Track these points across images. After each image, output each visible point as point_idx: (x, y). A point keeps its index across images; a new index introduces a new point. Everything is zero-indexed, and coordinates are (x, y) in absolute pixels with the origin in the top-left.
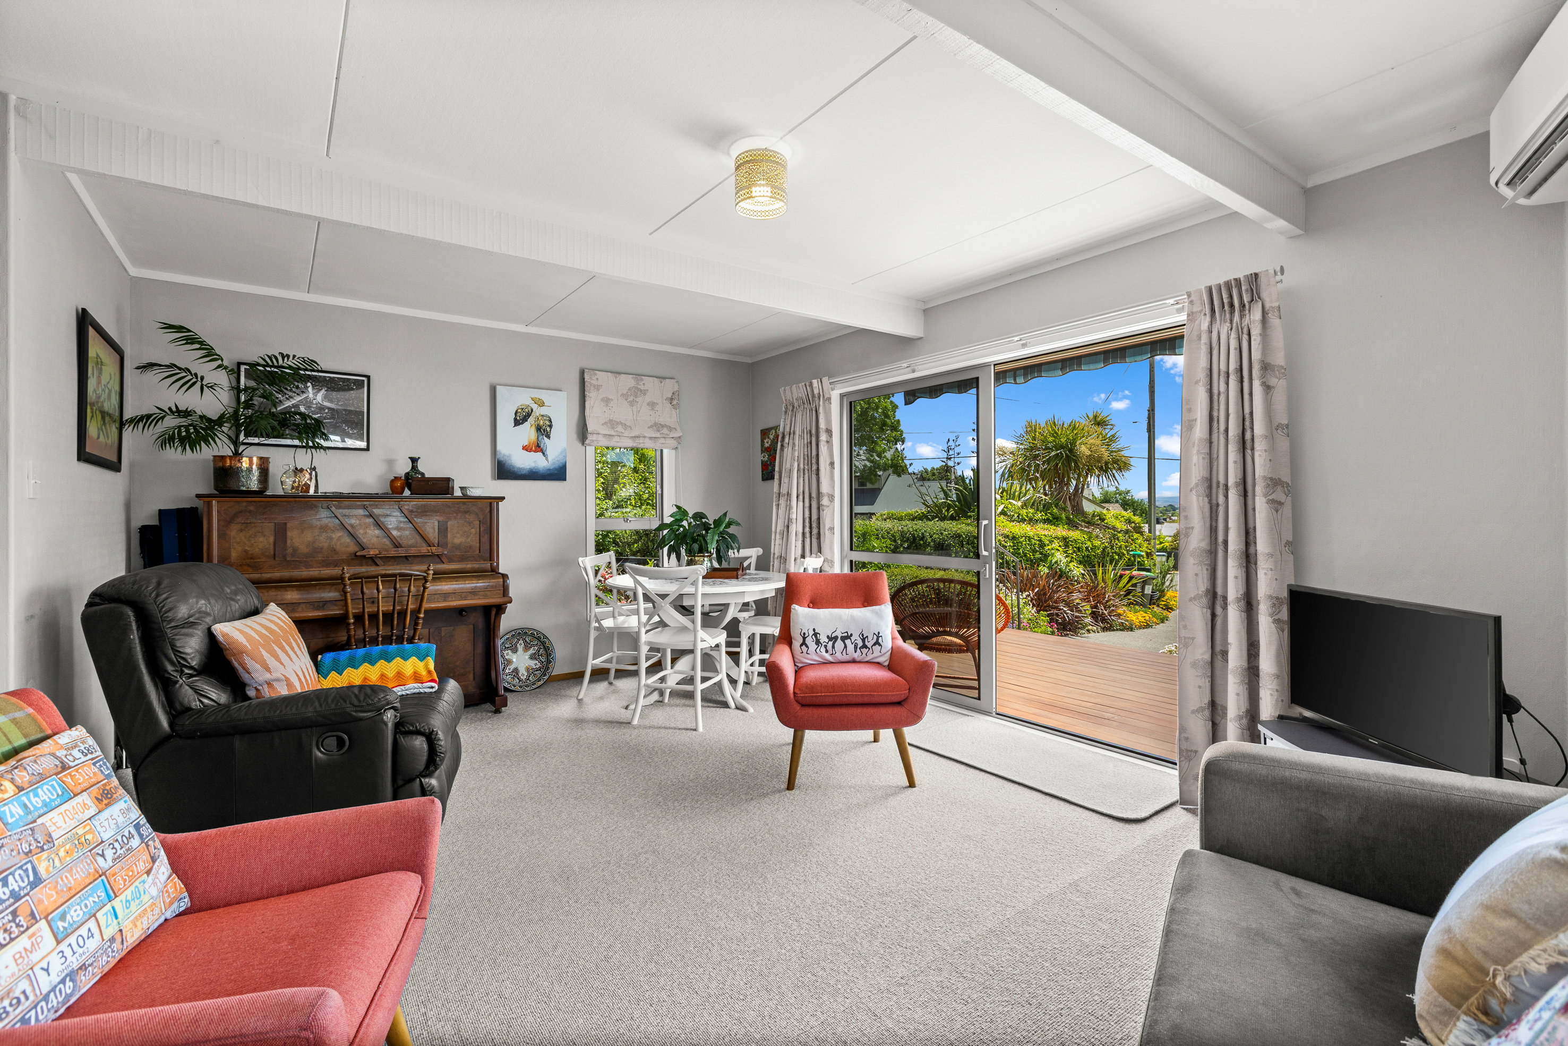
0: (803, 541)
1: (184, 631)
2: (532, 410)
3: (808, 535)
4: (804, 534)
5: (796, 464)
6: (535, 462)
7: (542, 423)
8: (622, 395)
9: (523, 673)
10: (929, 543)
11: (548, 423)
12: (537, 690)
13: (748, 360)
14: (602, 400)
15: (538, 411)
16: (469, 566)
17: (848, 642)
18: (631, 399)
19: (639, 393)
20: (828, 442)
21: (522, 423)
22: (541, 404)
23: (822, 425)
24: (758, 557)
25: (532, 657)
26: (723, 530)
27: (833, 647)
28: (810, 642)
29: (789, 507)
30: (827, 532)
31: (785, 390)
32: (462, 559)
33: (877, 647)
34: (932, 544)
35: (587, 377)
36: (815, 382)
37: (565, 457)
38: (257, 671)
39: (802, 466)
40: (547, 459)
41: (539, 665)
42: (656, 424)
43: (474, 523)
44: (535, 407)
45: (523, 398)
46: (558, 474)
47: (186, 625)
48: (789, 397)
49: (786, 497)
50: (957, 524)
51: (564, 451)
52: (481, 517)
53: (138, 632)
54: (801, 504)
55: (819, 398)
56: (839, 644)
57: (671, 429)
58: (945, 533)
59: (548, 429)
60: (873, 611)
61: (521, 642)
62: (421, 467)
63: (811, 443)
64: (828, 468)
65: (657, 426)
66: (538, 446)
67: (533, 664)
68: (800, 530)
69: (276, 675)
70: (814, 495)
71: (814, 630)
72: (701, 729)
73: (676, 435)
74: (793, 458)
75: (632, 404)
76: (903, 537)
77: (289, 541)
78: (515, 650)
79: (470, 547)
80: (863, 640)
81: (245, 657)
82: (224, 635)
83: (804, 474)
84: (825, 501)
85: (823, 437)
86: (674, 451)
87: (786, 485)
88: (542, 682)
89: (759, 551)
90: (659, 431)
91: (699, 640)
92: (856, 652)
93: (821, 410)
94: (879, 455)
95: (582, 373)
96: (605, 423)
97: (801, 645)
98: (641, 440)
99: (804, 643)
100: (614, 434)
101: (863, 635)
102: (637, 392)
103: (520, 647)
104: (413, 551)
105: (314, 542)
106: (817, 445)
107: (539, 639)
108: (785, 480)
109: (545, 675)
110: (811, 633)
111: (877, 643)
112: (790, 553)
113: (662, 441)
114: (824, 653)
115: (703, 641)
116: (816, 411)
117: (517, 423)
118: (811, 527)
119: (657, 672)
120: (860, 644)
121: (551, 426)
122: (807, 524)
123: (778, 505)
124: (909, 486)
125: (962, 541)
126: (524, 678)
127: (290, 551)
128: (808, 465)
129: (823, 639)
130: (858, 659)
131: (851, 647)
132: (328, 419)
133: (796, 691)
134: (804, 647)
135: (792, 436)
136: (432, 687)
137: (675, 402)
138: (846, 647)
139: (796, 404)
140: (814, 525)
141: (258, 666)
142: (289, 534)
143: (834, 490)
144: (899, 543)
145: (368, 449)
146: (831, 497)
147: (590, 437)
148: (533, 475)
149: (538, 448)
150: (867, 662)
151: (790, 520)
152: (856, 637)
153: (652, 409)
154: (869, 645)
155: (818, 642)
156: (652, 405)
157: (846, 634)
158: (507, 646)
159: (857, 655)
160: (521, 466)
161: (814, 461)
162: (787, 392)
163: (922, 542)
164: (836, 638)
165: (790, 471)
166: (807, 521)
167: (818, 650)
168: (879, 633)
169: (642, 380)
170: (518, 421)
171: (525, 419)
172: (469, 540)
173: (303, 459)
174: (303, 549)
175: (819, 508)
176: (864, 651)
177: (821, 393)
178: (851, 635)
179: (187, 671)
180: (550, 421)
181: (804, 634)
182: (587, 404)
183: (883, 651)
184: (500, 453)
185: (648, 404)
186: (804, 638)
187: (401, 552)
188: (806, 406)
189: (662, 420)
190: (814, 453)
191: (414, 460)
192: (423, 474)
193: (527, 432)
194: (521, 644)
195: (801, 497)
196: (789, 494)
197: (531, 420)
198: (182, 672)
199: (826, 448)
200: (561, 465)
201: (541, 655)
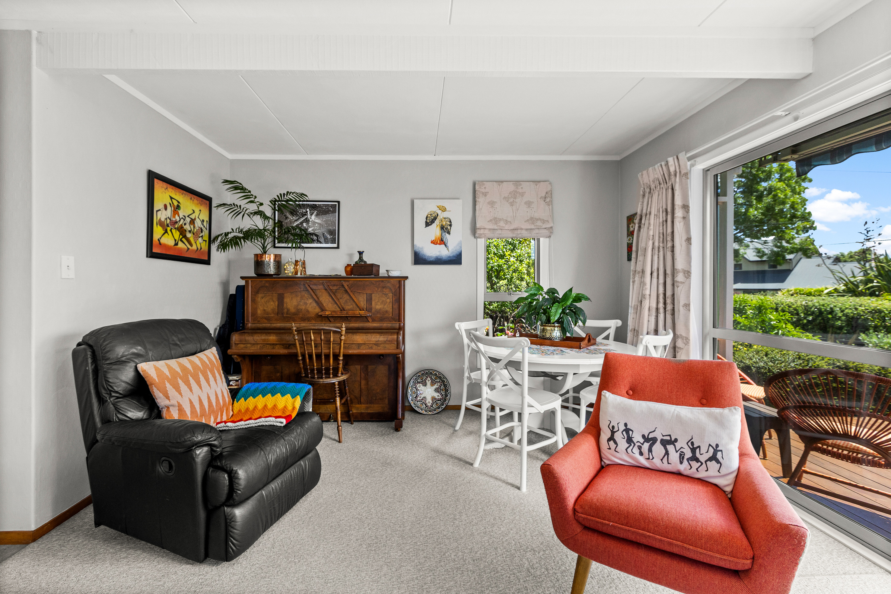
0: (657, 317)
1: (114, 367)
2: (438, 215)
3: (661, 310)
4: (657, 309)
5: (651, 243)
6: (440, 252)
7: (444, 223)
8: (505, 198)
9: (429, 401)
10: (840, 317)
11: (449, 223)
12: (436, 415)
13: (618, 158)
14: (489, 203)
15: (442, 215)
16: (385, 325)
17: (670, 448)
18: (511, 200)
19: (518, 195)
20: (684, 218)
21: (431, 225)
22: (444, 210)
23: (678, 202)
24: (617, 329)
25: (437, 390)
26: (571, 304)
27: (650, 450)
28: (618, 436)
29: (642, 284)
30: (681, 309)
31: (642, 175)
32: (382, 320)
33: (713, 465)
34: (843, 318)
35: (477, 187)
36: (671, 160)
37: (461, 247)
38: (160, 398)
39: (656, 244)
40: (448, 249)
41: (440, 397)
42: (532, 218)
43: (389, 295)
44: (439, 212)
45: (431, 207)
46: (456, 260)
47: (118, 363)
48: (646, 180)
49: (641, 274)
50: (877, 301)
51: (460, 243)
52: (394, 291)
53: (92, 365)
54: (655, 280)
55: (676, 175)
56: (658, 449)
57: (544, 221)
58: (860, 308)
59: (449, 228)
60: (710, 415)
61: (429, 379)
62: (365, 258)
63: (666, 221)
64: (684, 244)
65: (532, 220)
66: (442, 240)
67: (437, 395)
68: (654, 305)
69: (173, 402)
70: (669, 271)
71: (626, 425)
72: (524, 489)
73: (548, 226)
74: (648, 238)
75: (512, 204)
76: (807, 311)
77: (285, 305)
78: (425, 385)
79: (387, 312)
80: (693, 450)
81: (154, 388)
82: (144, 371)
83: (659, 252)
84: (680, 277)
85: (679, 213)
86: (548, 239)
87: (641, 263)
88: (440, 410)
89: (619, 323)
90: (533, 224)
91: (526, 405)
92: (681, 463)
93: (677, 188)
94: (788, 242)
95: (474, 185)
96: (491, 221)
97: (609, 440)
98: (519, 232)
99: (611, 438)
100: (496, 228)
101: (692, 444)
102: (514, 194)
103: (429, 383)
104: (351, 313)
105: (298, 306)
106: (673, 222)
107: (440, 378)
108: (640, 258)
109: (443, 405)
110: (622, 428)
111: (713, 458)
112: (643, 327)
113: (537, 231)
114: (637, 455)
115: (530, 406)
116: (673, 189)
117: (427, 224)
118: (665, 303)
119: (508, 422)
120: (688, 454)
121: (451, 225)
122: (661, 300)
123: (634, 282)
124: (819, 266)
125: (884, 317)
126: (429, 405)
127: (285, 311)
128: (663, 242)
129: (637, 438)
130: (685, 473)
131: (674, 456)
132: (317, 230)
133: (576, 507)
134: (611, 443)
135: (648, 216)
136: (282, 423)
137: (548, 200)
138: (667, 453)
139: (653, 186)
140: (669, 301)
141: (161, 395)
142: (285, 300)
143: (690, 266)
144: (802, 315)
145: (338, 247)
146: (688, 273)
147: (478, 232)
148: (438, 261)
149: (442, 242)
150: (699, 479)
151: (643, 296)
152: (682, 443)
153: (529, 207)
154: (703, 458)
155: (630, 440)
156: (529, 204)
157: (668, 438)
158: (419, 381)
159: (684, 468)
160: (430, 255)
161: (669, 238)
162: (644, 176)
163: (830, 316)
164: (654, 440)
165: (645, 249)
166: (661, 296)
167: (629, 450)
168: (717, 446)
169: (521, 185)
170: (428, 223)
171: (433, 221)
172: (386, 306)
173: (298, 254)
174: (293, 310)
175: (673, 285)
176: (695, 465)
177: (678, 171)
178: (676, 440)
179: (113, 394)
180: (450, 222)
181: (613, 427)
182: (477, 207)
183: (723, 471)
184: (416, 246)
185: (526, 203)
186: (613, 433)
187: (344, 314)
188: (662, 186)
189: (536, 215)
190: (669, 230)
191: (361, 253)
192: (365, 262)
193: (435, 231)
194: (429, 381)
195: (655, 274)
196: (643, 271)
197: (437, 222)
198: (111, 394)
199: (682, 224)
200: (458, 253)
201: (442, 390)
